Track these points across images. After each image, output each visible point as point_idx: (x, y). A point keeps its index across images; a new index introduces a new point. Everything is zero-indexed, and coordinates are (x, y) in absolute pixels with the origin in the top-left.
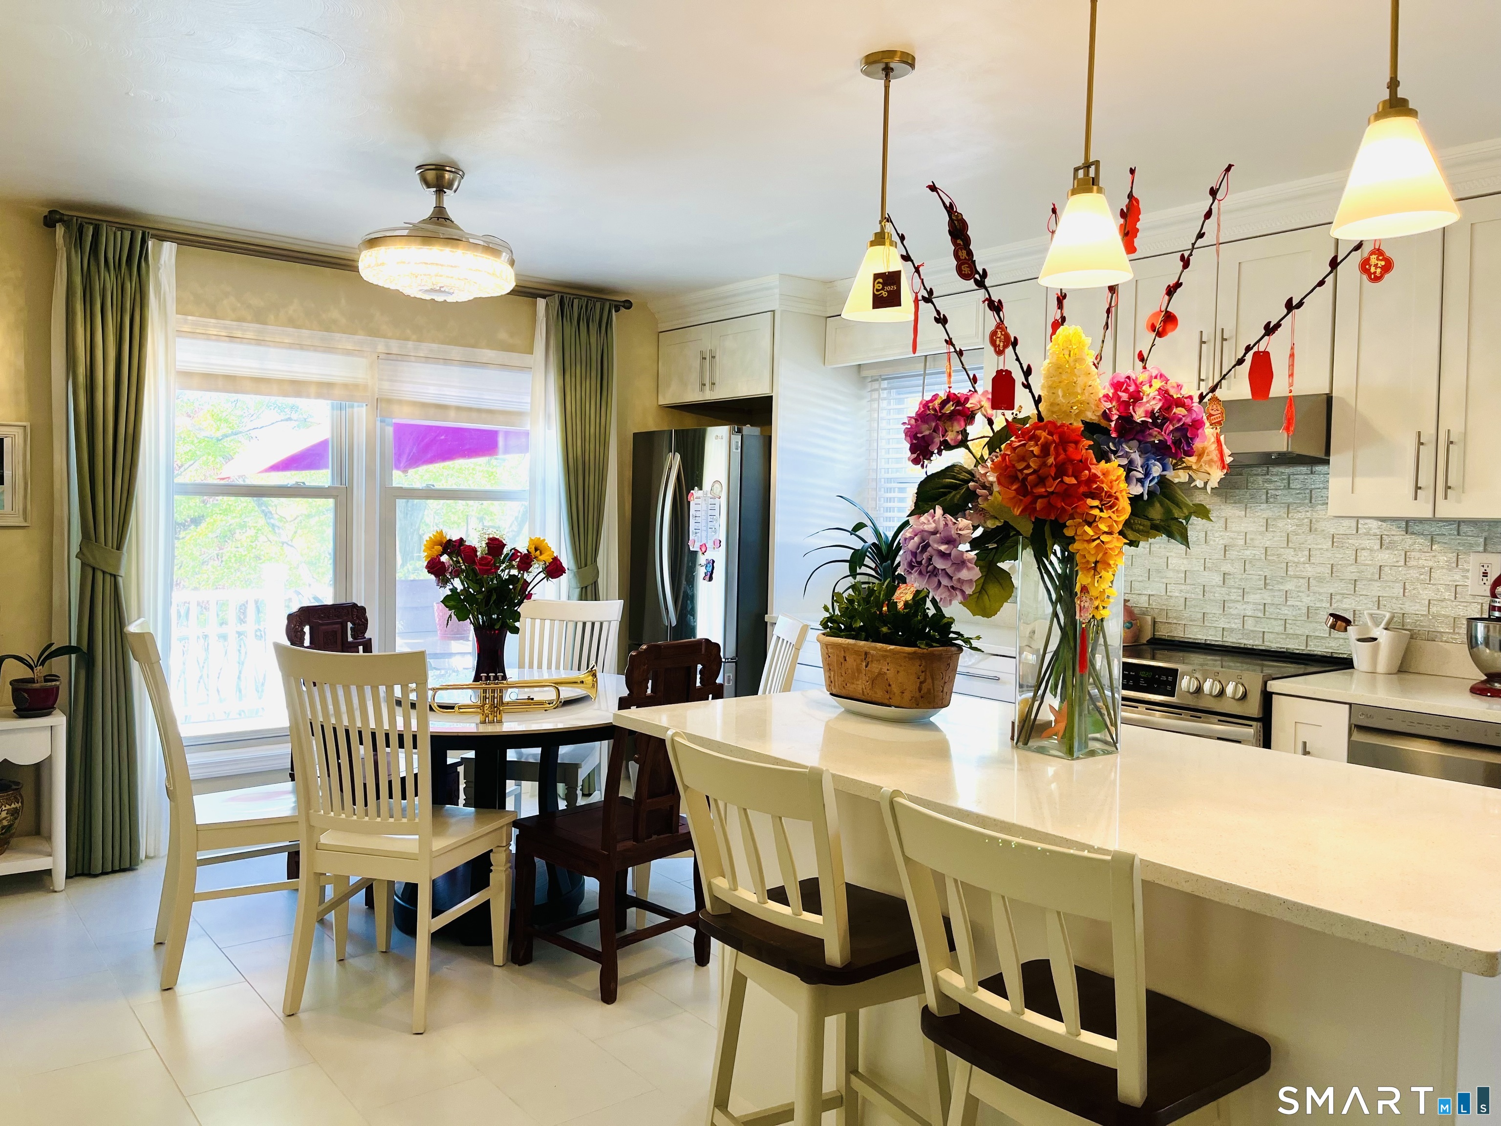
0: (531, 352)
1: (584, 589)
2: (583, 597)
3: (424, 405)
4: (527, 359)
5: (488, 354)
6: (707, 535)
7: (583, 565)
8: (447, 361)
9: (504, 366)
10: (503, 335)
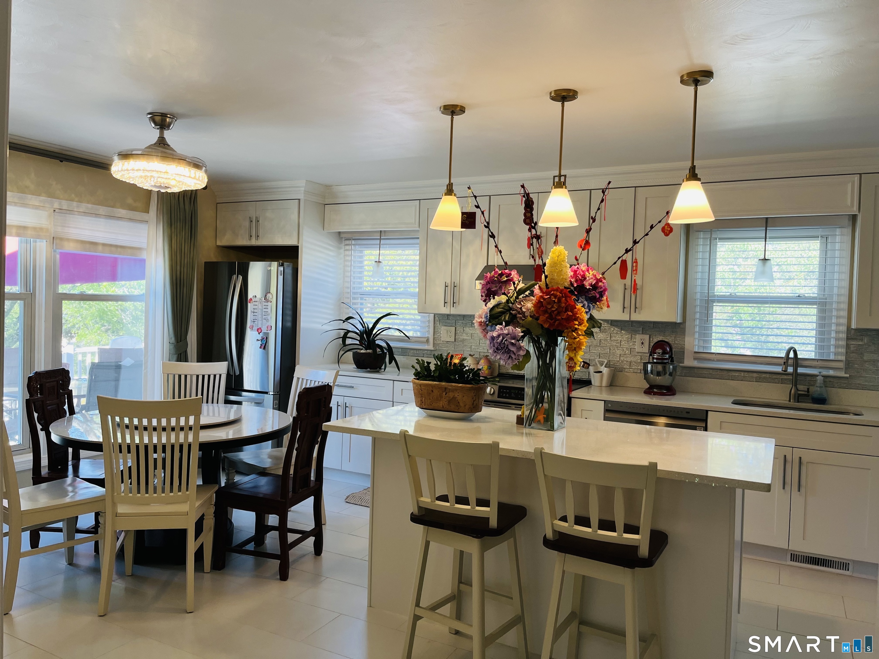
0: (147, 211)
1: (179, 355)
2: (179, 360)
3: (83, 242)
4: (145, 216)
5: (122, 212)
6: (262, 323)
7: (179, 341)
8: (97, 215)
9: (131, 220)
10: (130, 201)
